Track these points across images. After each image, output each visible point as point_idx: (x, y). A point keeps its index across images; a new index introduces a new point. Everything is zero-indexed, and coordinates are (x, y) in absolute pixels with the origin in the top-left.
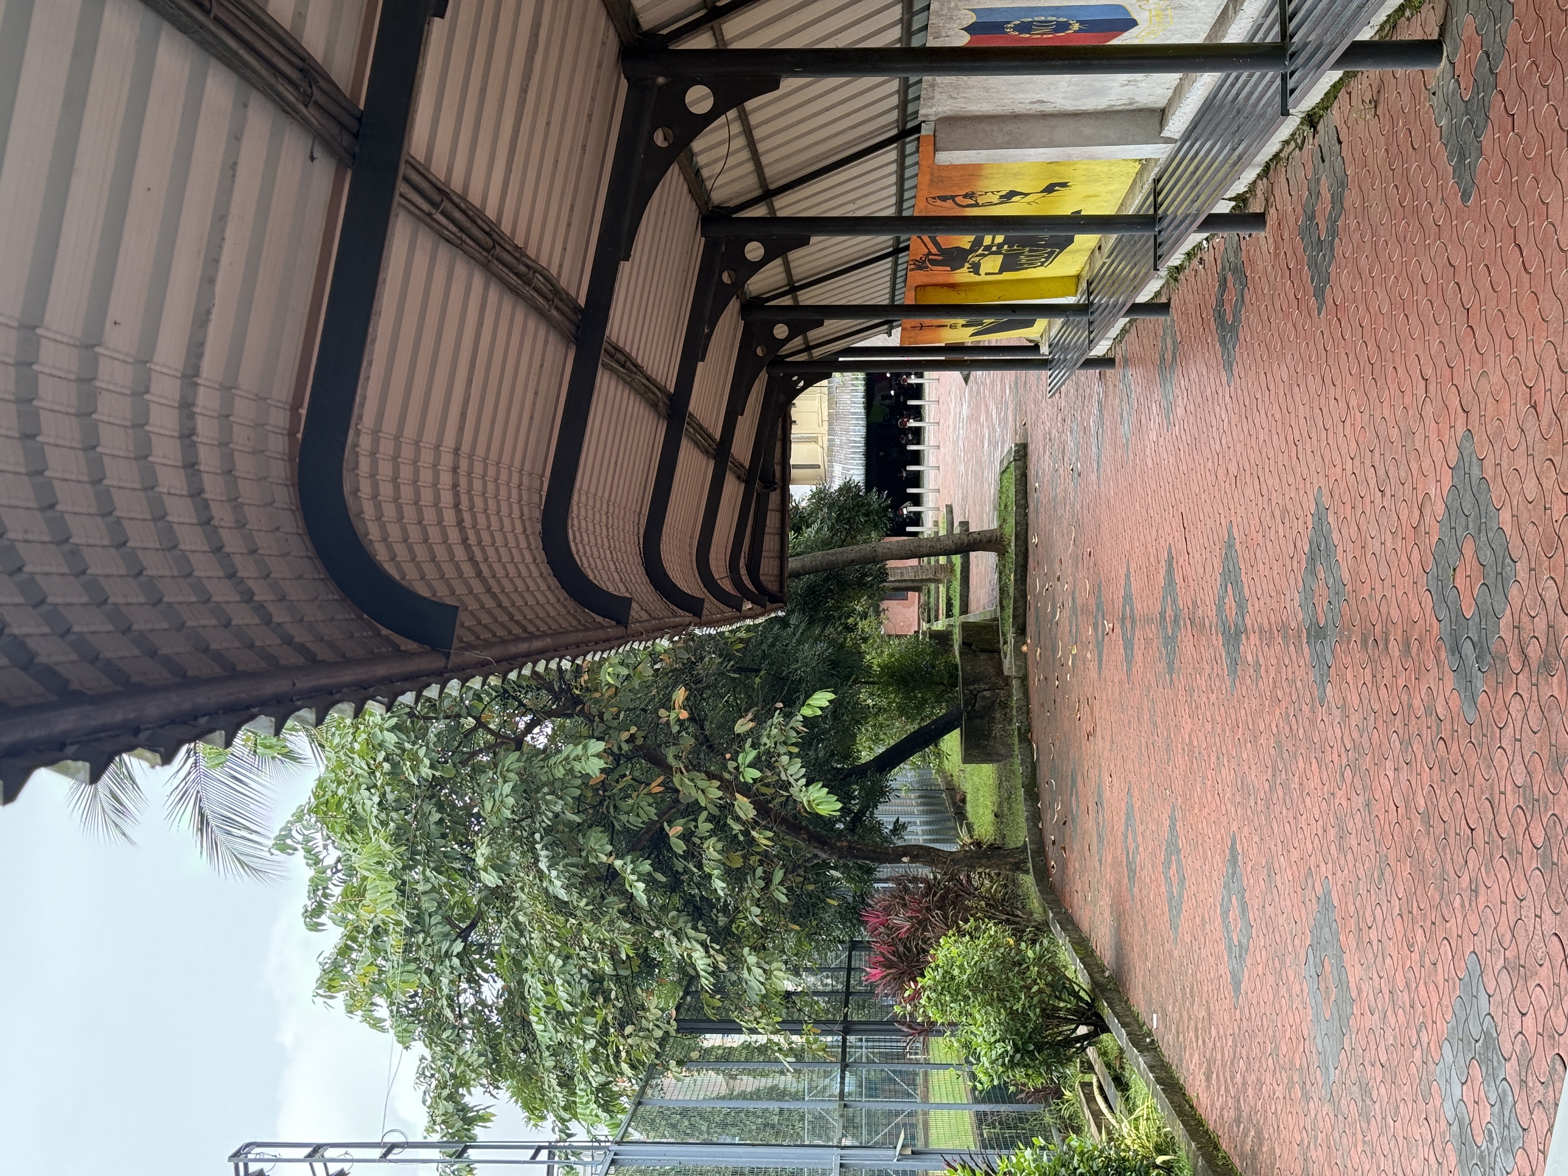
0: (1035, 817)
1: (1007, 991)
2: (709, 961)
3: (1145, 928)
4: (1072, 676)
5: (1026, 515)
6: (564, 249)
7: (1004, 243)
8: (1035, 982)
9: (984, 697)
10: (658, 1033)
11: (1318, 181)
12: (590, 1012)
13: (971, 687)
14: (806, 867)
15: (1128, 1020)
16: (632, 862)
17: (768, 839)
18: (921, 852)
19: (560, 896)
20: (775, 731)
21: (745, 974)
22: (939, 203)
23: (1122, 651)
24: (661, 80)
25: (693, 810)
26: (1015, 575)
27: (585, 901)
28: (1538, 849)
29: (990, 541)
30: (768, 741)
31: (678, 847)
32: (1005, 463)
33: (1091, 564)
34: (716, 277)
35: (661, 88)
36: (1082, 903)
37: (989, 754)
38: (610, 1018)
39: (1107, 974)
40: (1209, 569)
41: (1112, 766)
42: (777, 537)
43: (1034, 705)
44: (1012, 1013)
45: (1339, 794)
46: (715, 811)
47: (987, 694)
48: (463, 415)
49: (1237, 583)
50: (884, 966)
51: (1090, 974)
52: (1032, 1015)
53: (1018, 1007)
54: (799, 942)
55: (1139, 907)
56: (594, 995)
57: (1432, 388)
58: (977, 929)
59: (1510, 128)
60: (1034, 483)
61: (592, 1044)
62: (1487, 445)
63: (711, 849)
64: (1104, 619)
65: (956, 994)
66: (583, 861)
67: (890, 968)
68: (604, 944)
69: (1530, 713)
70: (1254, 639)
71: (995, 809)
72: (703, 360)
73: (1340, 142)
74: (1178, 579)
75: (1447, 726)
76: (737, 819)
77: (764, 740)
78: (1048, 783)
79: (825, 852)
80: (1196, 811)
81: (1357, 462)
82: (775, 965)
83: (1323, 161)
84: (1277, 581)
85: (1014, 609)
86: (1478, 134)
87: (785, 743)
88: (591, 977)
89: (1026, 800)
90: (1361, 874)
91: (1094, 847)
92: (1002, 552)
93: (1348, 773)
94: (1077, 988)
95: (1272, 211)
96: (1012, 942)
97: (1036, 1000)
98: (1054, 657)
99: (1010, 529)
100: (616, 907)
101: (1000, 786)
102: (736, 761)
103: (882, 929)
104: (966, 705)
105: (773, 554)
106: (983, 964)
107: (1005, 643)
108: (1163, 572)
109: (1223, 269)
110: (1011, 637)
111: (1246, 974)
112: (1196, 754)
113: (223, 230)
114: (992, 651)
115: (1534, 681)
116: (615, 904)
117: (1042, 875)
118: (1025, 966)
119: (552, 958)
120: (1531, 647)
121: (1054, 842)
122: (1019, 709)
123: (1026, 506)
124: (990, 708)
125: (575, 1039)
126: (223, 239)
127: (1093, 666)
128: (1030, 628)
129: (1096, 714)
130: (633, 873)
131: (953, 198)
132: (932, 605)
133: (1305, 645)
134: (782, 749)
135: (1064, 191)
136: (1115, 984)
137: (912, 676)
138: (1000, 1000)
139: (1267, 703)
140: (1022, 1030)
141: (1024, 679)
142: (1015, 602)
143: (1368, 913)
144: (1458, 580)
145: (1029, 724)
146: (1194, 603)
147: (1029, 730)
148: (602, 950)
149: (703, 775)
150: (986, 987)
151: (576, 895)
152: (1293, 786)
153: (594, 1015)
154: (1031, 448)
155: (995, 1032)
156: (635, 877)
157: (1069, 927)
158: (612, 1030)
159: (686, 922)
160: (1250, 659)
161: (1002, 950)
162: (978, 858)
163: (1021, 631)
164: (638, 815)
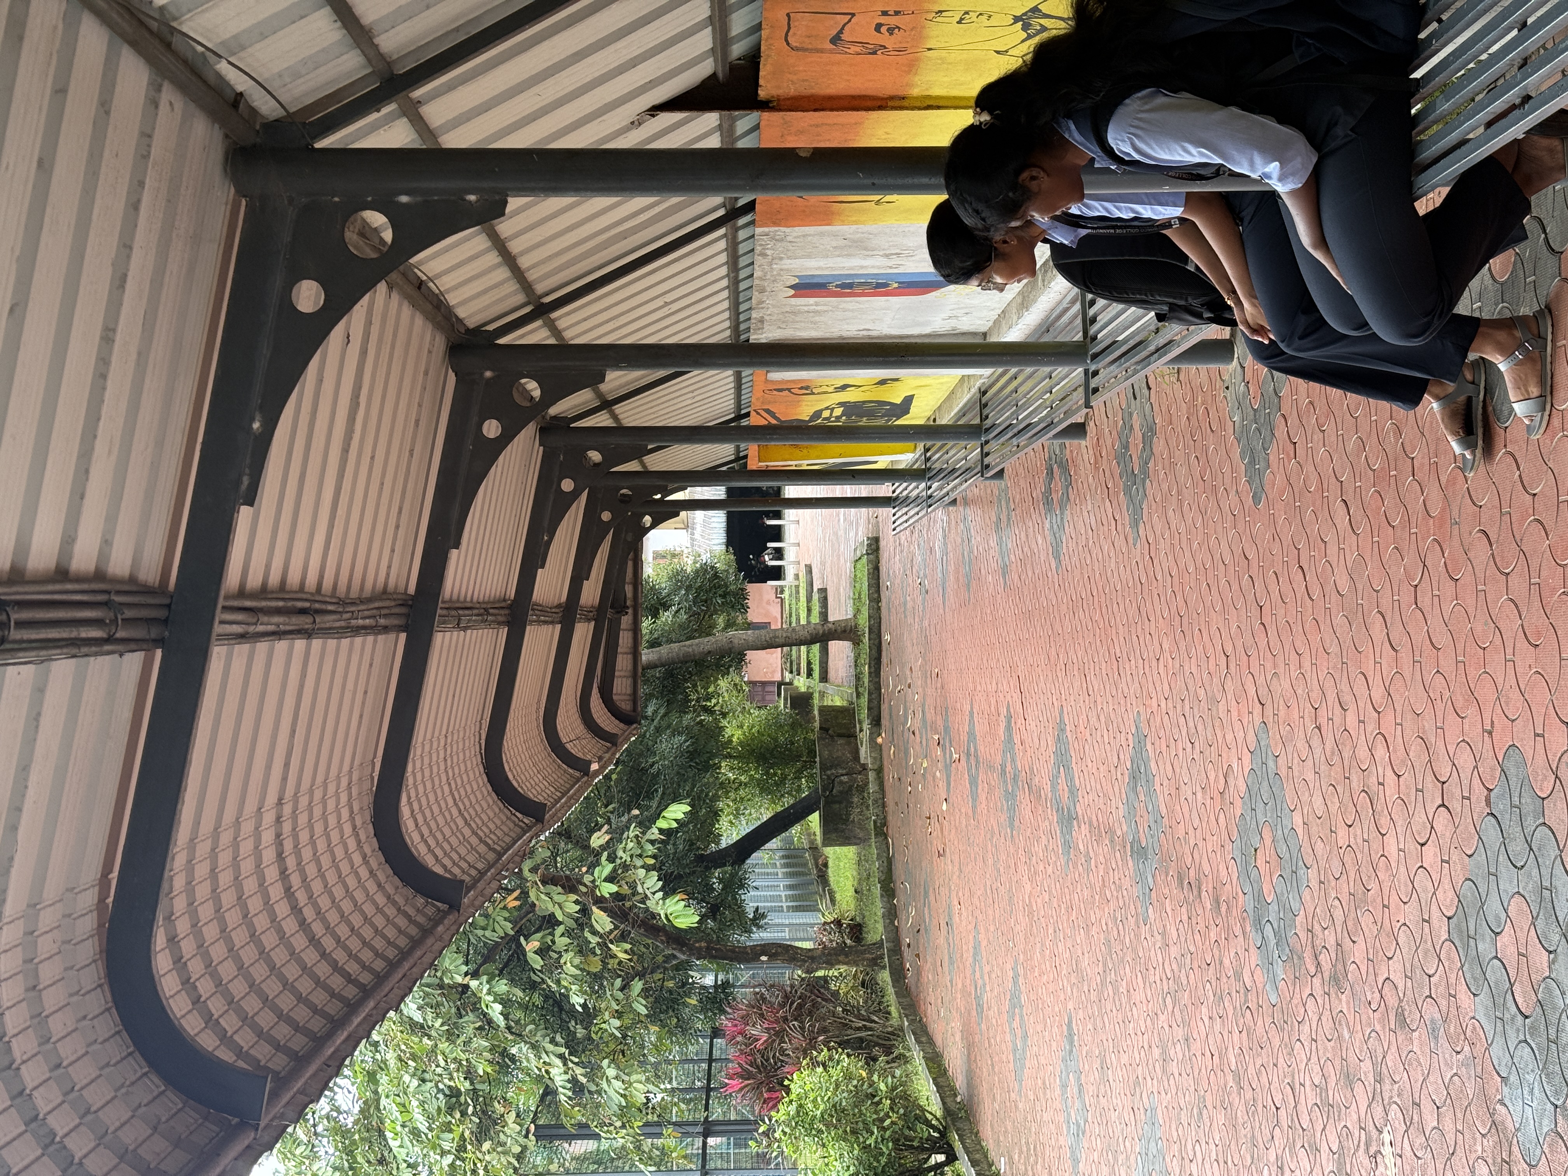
0: (892, 913)
1: (861, 1125)
2: (566, 1077)
3: (993, 1069)
4: (924, 787)
5: (879, 608)
6: (393, 551)
7: (843, 414)
8: (887, 1116)
9: (841, 782)
10: (517, 1149)
11: (1131, 414)
12: (447, 1128)
13: (829, 772)
14: (665, 969)
15: (977, 1156)
16: (488, 982)
17: (626, 952)
18: (779, 950)
19: (416, 1019)
20: (631, 845)
21: (604, 1085)
22: (775, 393)
23: (968, 786)
24: (488, 374)
25: (551, 922)
26: (870, 667)
27: (440, 1021)
28: (1334, 1154)
29: (845, 631)
30: (624, 856)
31: (535, 962)
32: (859, 554)
33: (939, 685)
34: (554, 486)
35: (489, 379)
36: (935, 1017)
37: (848, 838)
38: (467, 1134)
39: (959, 1099)
40: (1044, 743)
41: (961, 894)
42: (630, 656)
43: (890, 800)
44: (866, 1148)
45: (1162, 1018)
46: (572, 924)
47: (845, 779)
48: (287, 765)
49: (1068, 768)
50: (742, 1077)
51: (942, 1100)
52: (884, 1149)
53: (871, 1141)
54: (659, 1039)
55: (987, 1045)
56: (450, 1110)
57: (1232, 666)
58: (831, 1059)
59: (1292, 455)
60: (886, 582)
61: (450, 1159)
62: (1280, 745)
63: (569, 965)
64: (951, 746)
65: (811, 1130)
66: (438, 981)
67: (748, 1079)
68: (461, 1064)
69: (1324, 1018)
70: (1085, 829)
71: (856, 883)
72: (543, 567)
73: (1149, 388)
74: (1017, 740)
75: (1252, 996)
76: (594, 933)
77: (620, 853)
78: (904, 887)
79: (684, 954)
80: (1036, 974)
81: (1170, 701)
82: (634, 1077)
83: (1135, 398)
84: (1104, 784)
85: (870, 701)
86: (1266, 446)
87: (640, 856)
88: (447, 1092)
89: (882, 896)
90: (1182, 1104)
91: (946, 964)
92: (857, 642)
93: (1169, 1000)
94: (929, 1117)
95: (1092, 424)
96: (864, 1074)
97: (888, 1133)
98: (907, 763)
99: (863, 621)
100: (472, 1026)
101: (859, 863)
102: (592, 874)
103: (739, 1038)
104: (824, 791)
105: (626, 674)
106: (836, 1099)
107: (861, 730)
108: (1003, 725)
109: (1050, 459)
110: (866, 726)
111: (1084, 1156)
112: (1035, 918)
113: (26, 780)
114: (849, 736)
115: (1327, 990)
116: (470, 1022)
117: (898, 975)
118: (877, 1099)
119: (407, 1078)
120: (1322, 956)
121: (909, 945)
122: (875, 801)
123: (878, 600)
124: (847, 794)
125: (431, 1153)
126: (26, 787)
127: (942, 785)
128: (885, 722)
129: (946, 833)
130: (489, 993)
131: (789, 390)
132: (794, 657)
133: (1129, 858)
134: (639, 862)
135: (896, 384)
136: (966, 1111)
137: (771, 753)
138: (854, 1132)
139: (1097, 897)
140: (875, 1164)
141: (879, 771)
142: (870, 694)
143: (1190, 1147)
144: (1259, 861)
145: (885, 817)
146: (1031, 769)
147: (885, 824)
148: (458, 1070)
149: (560, 889)
150: (839, 1120)
151: (429, 1017)
152: (1121, 990)
153: (451, 1131)
154: (882, 544)
155: (848, 1167)
156: (491, 998)
157: (924, 1039)
158: (469, 1147)
159: (544, 1036)
160: (1081, 847)
161: (855, 1082)
162: (836, 955)
163: (876, 722)
164: (494, 931)
